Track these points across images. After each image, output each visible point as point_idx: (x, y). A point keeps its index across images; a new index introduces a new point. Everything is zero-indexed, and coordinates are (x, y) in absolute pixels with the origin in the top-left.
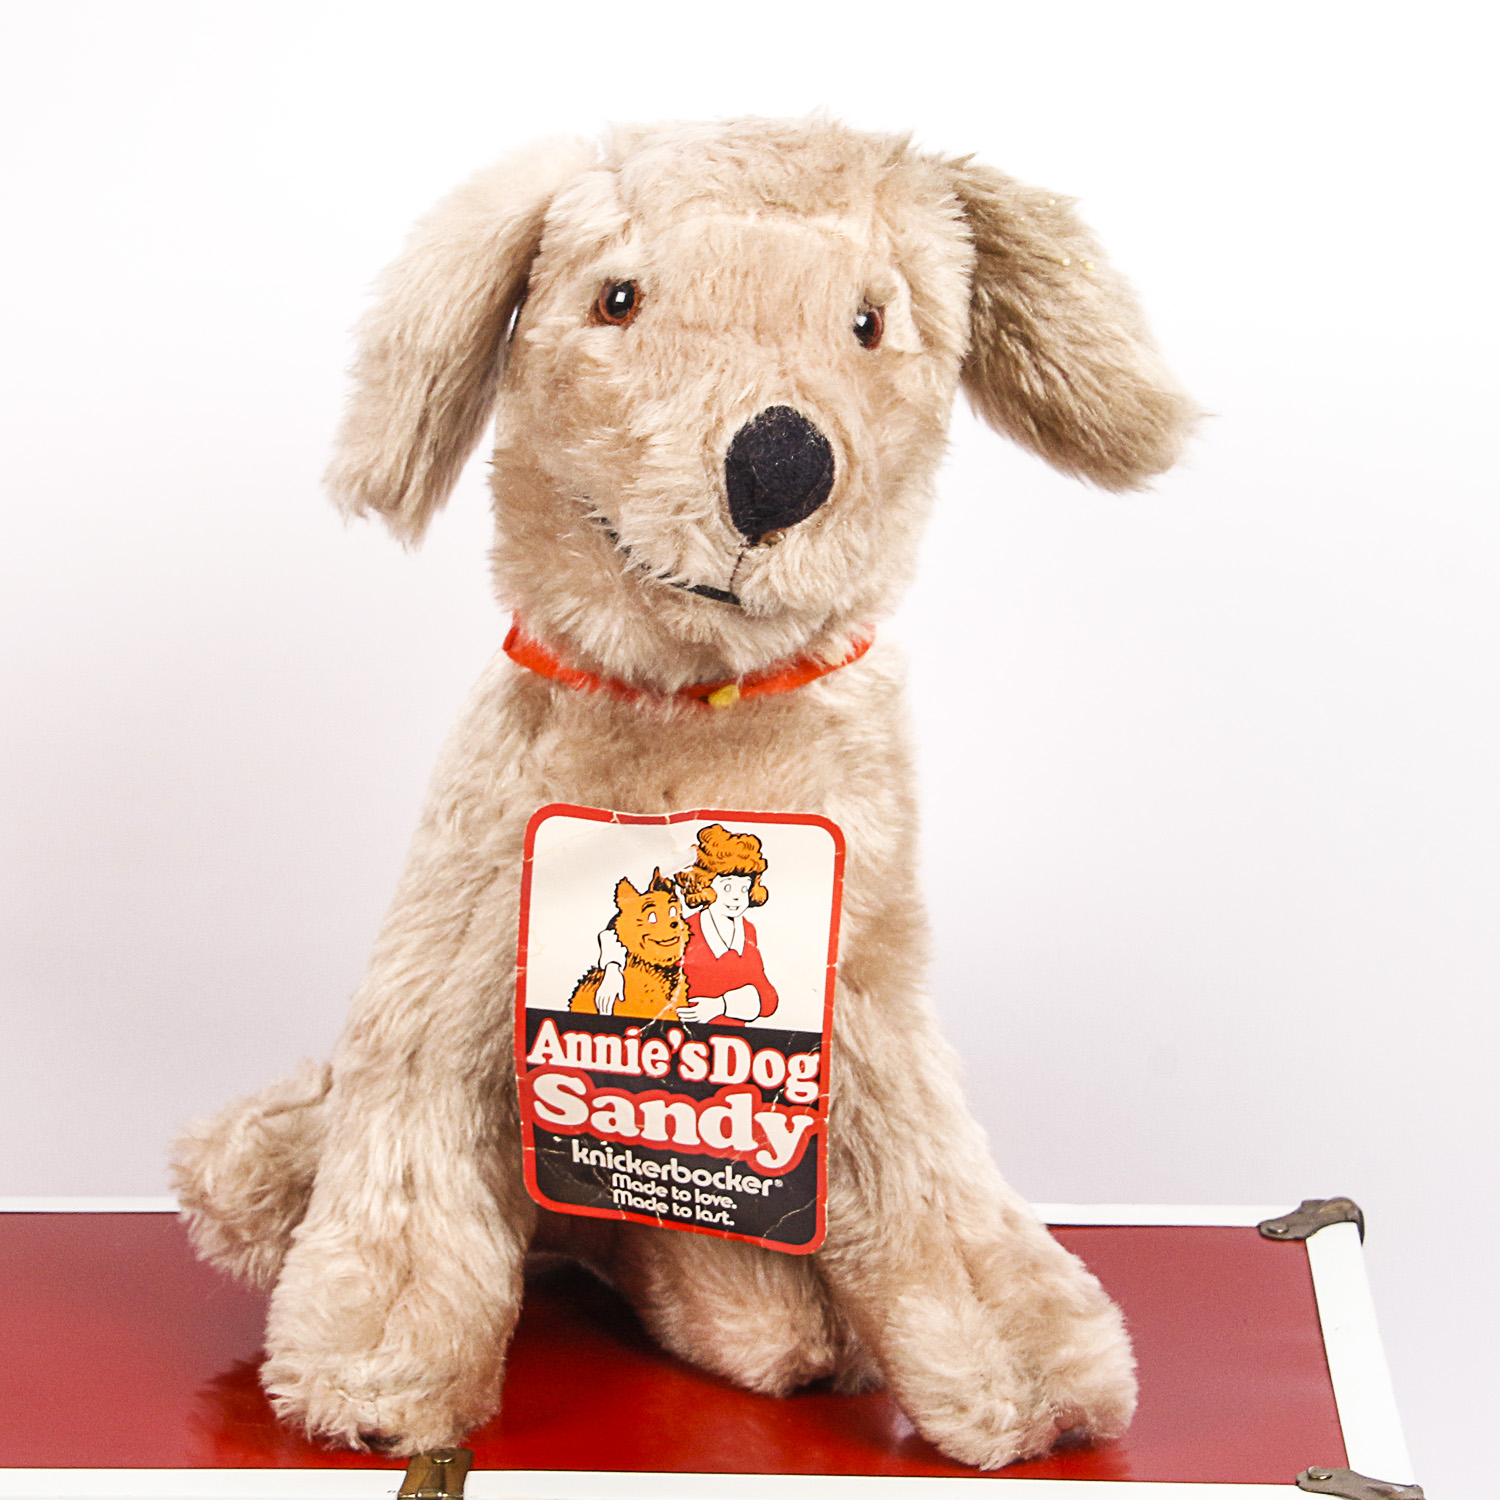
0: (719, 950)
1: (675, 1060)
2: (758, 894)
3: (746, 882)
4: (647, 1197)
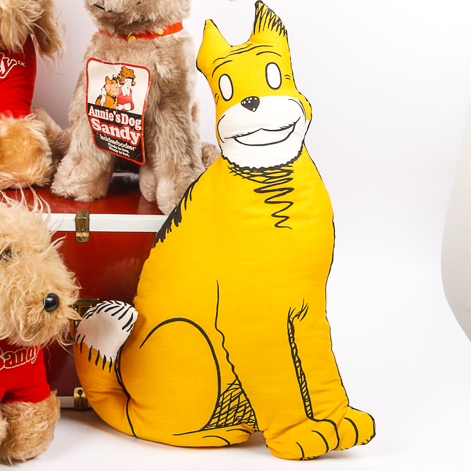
2: (133, 83)
3: (131, 80)
4: (114, 149)
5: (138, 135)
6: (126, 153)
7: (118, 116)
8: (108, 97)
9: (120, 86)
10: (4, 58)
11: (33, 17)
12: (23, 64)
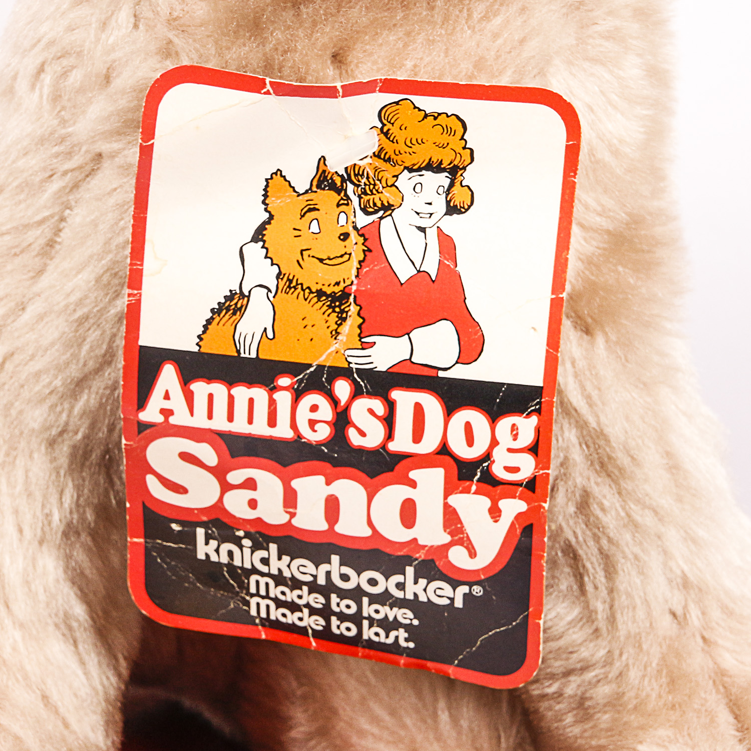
0: (404, 272)
1: (342, 420)
2: (460, 196)
3: (443, 179)
4: (294, 607)
5: (512, 507)
6: (388, 625)
7: (365, 409)
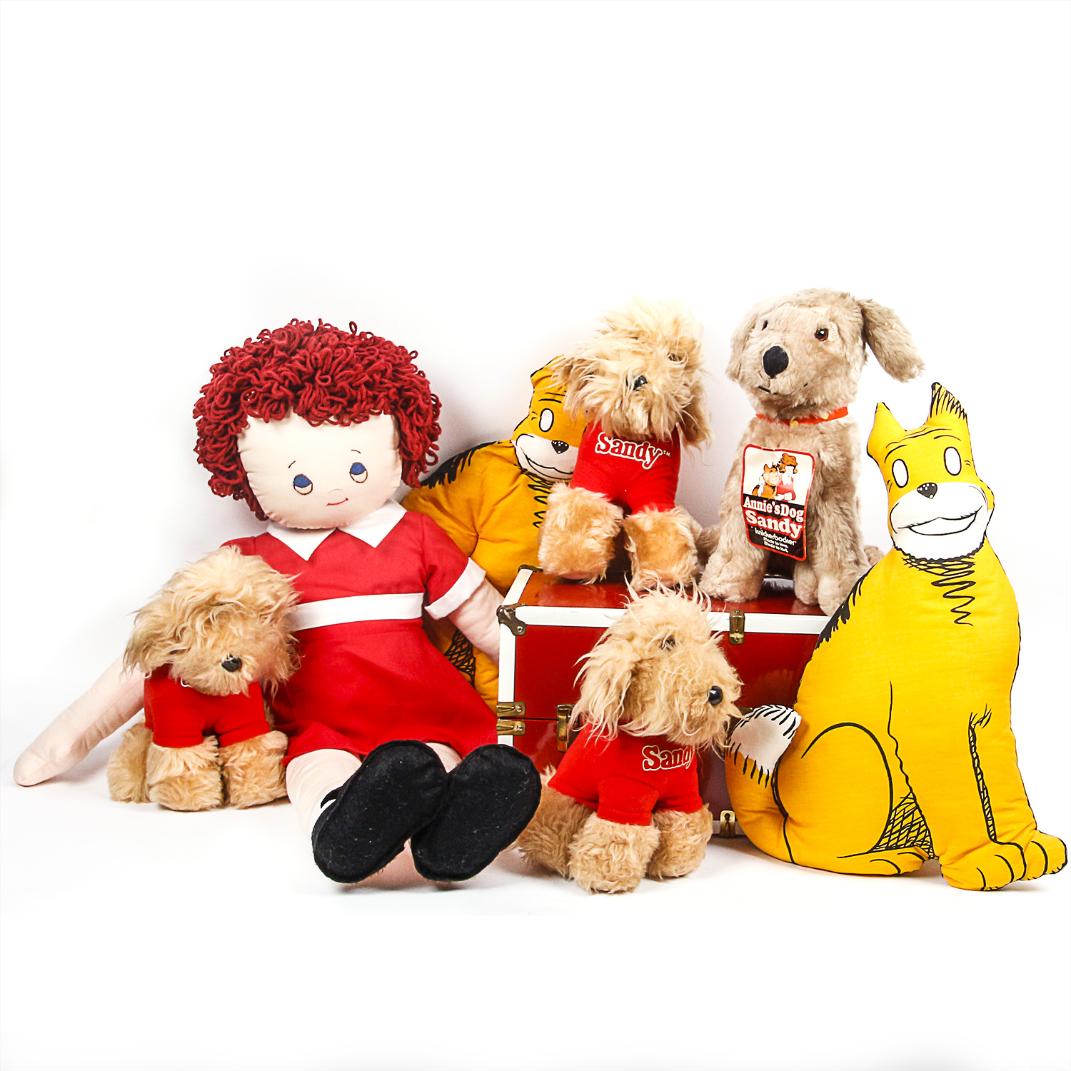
1: (773, 509)
2: (795, 471)
3: (793, 468)
4: (771, 544)
5: (800, 527)
6: (784, 548)
7: (777, 507)
8: (767, 486)
9: (780, 474)
10: (649, 447)
11: (683, 403)
12: (668, 454)
